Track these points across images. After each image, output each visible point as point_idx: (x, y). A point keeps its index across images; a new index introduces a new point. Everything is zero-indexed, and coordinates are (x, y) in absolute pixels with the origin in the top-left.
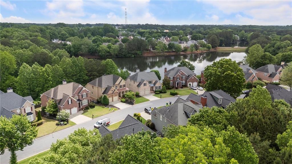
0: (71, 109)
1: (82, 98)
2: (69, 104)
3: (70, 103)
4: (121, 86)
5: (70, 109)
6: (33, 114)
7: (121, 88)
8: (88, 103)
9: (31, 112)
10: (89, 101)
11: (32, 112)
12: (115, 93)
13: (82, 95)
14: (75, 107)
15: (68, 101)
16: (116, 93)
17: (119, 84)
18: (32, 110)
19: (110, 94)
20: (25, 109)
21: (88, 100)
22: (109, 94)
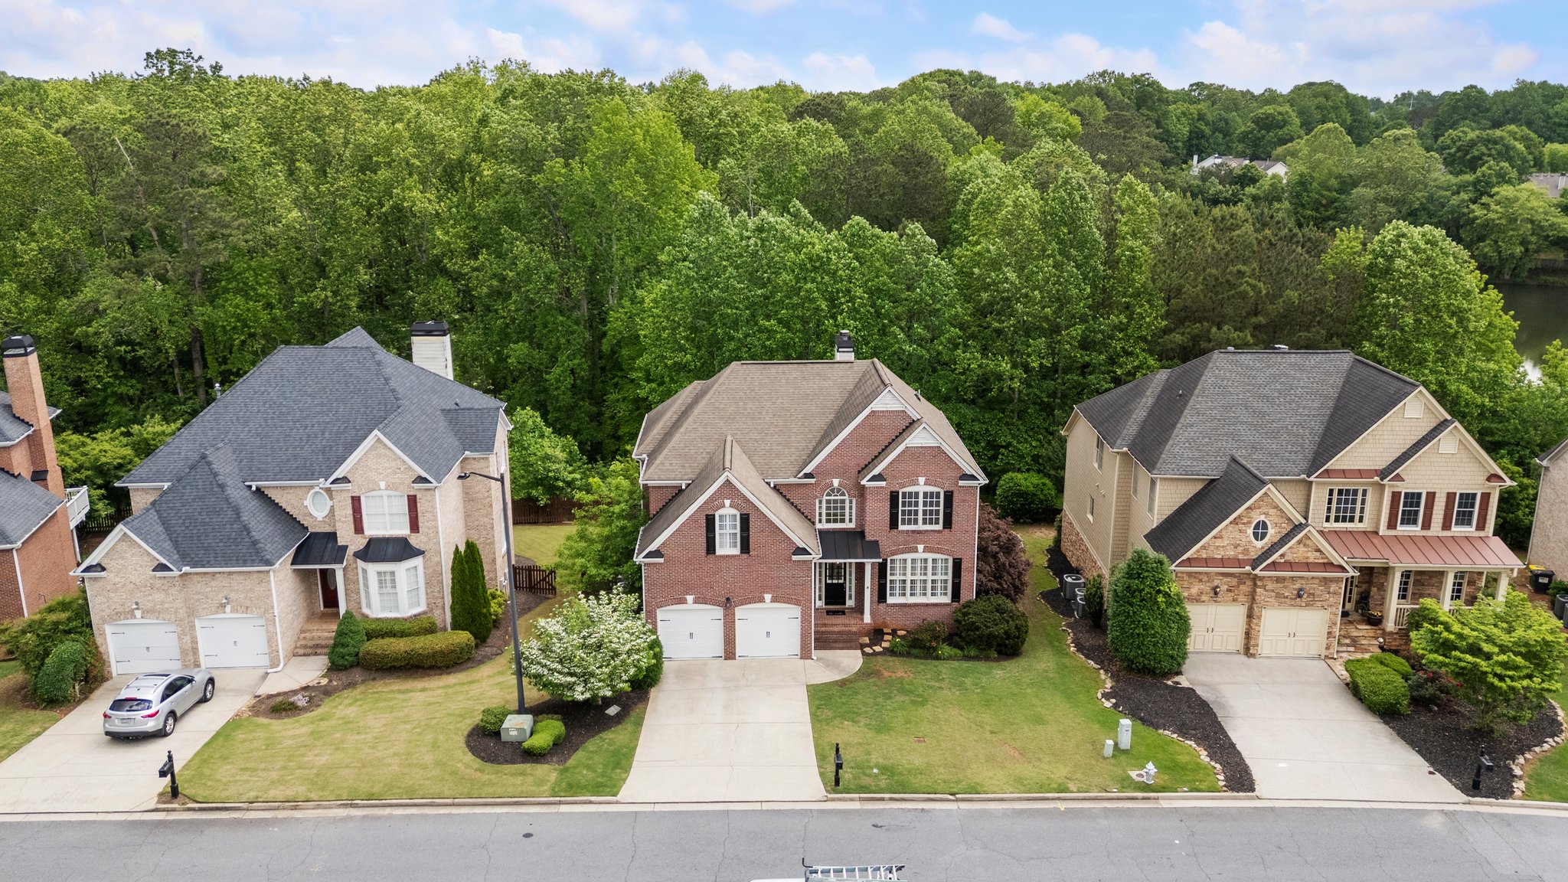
0: (740, 612)
1: (894, 524)
2: (719, 551)
3: (727, 546)
4: (1409, 507)
5: (728, 605)
6: (418, 561)
7: (1402, 529)
8: (956, 595)
9: (404, 541)
10: (971, 580)
11: (415, 541)
12: (1291, 565)
13: (894, 497)
14: (774, 600)
15: (710, 521)
16: (1308, 566)
17: (1383, 474)
18: (415, 527)
19: (1223, 562)
20: (356, 502)
21: (957, 564)
22: (1207, 562)
